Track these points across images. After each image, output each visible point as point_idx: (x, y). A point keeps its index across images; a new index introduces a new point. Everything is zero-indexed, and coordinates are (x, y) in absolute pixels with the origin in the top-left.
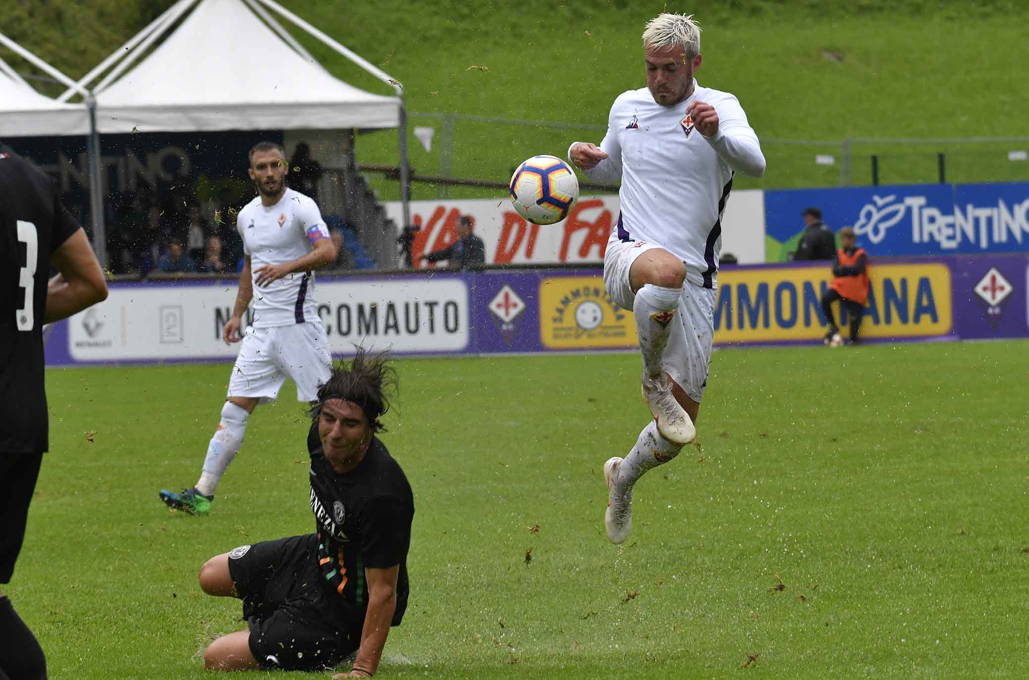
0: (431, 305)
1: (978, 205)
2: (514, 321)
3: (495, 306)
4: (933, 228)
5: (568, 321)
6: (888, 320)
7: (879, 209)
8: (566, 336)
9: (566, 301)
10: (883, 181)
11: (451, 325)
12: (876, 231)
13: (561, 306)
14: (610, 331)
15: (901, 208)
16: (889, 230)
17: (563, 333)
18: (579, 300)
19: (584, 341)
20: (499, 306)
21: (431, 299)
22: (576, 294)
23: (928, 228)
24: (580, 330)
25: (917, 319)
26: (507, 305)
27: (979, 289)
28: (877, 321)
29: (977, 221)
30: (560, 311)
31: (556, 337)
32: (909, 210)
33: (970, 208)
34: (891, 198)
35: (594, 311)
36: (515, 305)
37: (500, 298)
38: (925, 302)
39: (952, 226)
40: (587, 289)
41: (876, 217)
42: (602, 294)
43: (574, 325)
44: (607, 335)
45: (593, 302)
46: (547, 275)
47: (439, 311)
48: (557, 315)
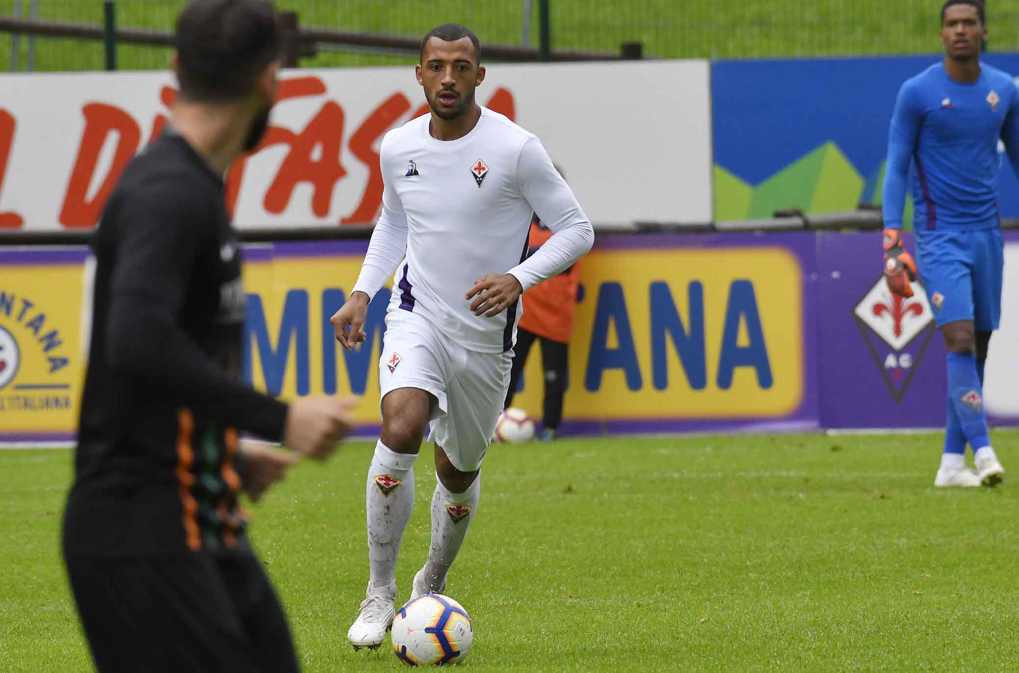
6: (661, 381)
25: (725, 381)
27: (864, 310)
28: (635, 383)
38: (743, 339)
42: (17, 307)
44: (27, 404)
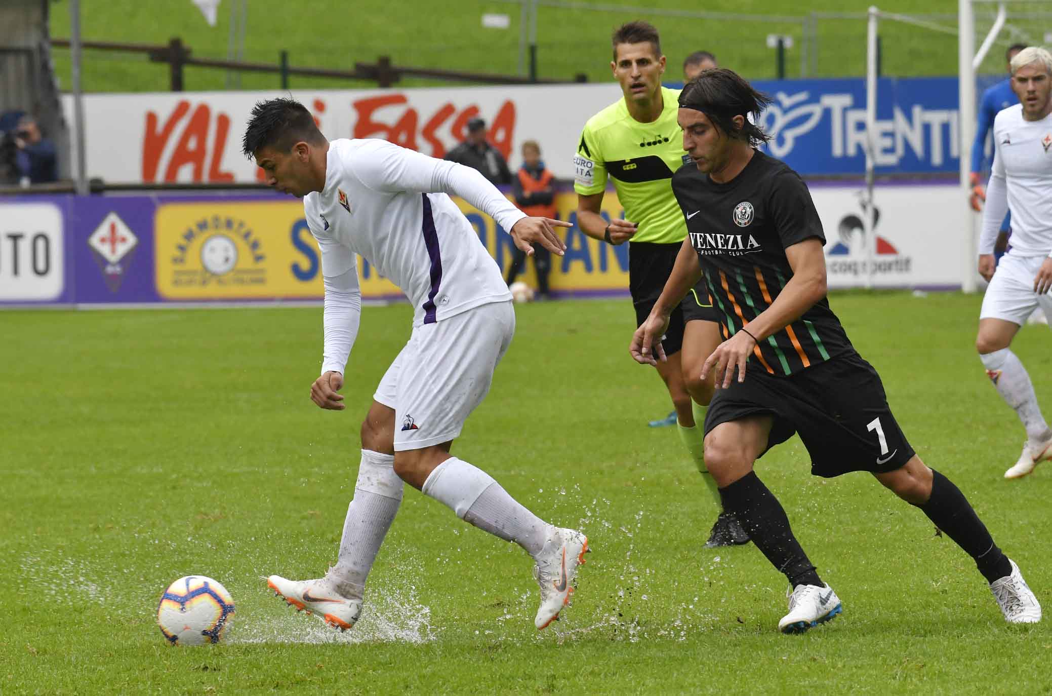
0: (15, 238)
1: (929, 106)
2: (123, 261)
3: (98, 241)
4: (861, 137)
5: (192, 262)
6: (604, 267)
7: (786, 111)
8: (190, 282)
9: (189, 236)
10: (790, 75)
11: (41, 266)
12: (781, 141)
13: (183, 242)
14: (246, 277)
15: (816, 110)
16: (798, 140)
17: (184, 278)
18: (206, 234)
19: (212, 290)
20: (103, 240)
21: (15, 230)
22: (203, 226)
23: (854, 137)
24: (208, 275)
26: (113, 239)
28: (589, 268)
29: (927, 128)
30: (182, 248)
31: (176, 283)
32: (827, 114)
33: (917, 111)
34: (802, 96)
35: (226, 250)
36: (123, 240)
37: (103, 230)
39: (890, 135)
40: (216, 219)
41: (780, 121)
42: (235, 226)
43: (199, 267)
44: (241, 281)
45: (223, 236)
46: (165, 201)
47: (25, 246)
48: (177, 253)
